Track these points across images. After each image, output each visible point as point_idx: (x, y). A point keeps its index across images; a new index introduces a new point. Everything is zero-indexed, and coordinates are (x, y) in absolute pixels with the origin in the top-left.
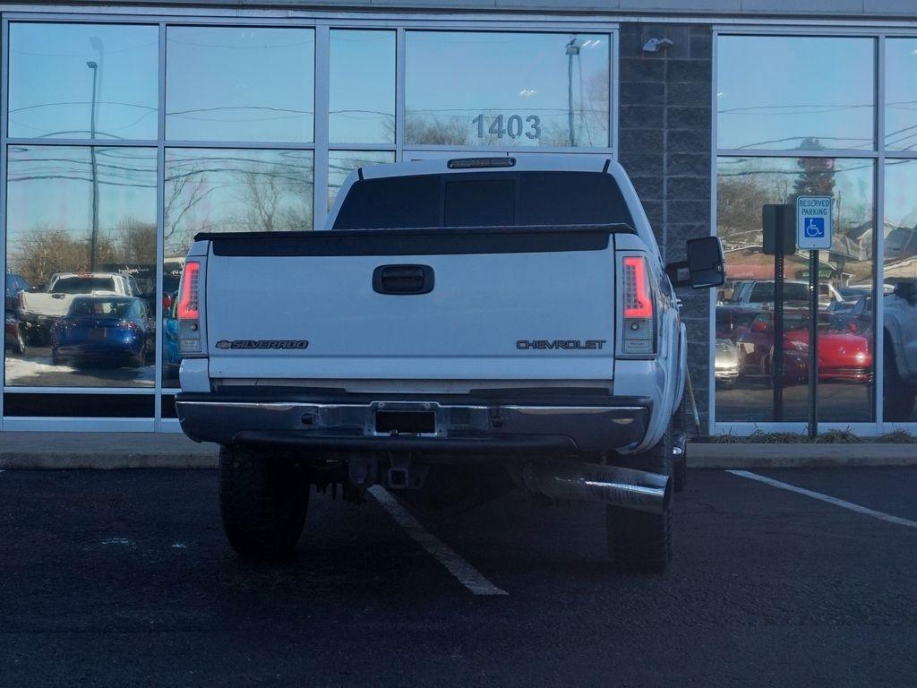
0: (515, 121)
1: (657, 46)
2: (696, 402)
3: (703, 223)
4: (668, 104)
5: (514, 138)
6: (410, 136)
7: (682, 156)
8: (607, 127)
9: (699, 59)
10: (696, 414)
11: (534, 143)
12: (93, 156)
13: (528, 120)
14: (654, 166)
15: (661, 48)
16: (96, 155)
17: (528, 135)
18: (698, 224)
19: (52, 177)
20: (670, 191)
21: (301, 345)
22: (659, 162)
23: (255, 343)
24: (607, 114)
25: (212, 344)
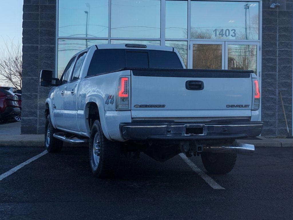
0: (227, 31)
1: (275, 6)
2: (288, 125)
3: (290, 65)
4: (278, 25)
5: (227, 36)
6: (192, 36)
7: (283, 43)
8: (258, 33)
9: (289, 10)
10: (288, 129)
11: (234, 38)
12: (87, 43)
13: (232, 31)
14: (274, 46)
15: (276, 6)
16: (88, 42)
17: (232, 35)
18: (288, 65)
19: (73, 50)
20: (279, 54)
21: (163, 106)
22: (276, 44)
23: (148, 106)
24: (258, 29)
25: (133, 106)
